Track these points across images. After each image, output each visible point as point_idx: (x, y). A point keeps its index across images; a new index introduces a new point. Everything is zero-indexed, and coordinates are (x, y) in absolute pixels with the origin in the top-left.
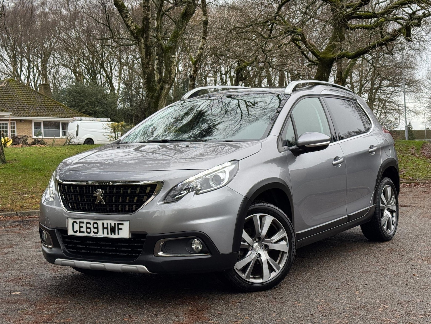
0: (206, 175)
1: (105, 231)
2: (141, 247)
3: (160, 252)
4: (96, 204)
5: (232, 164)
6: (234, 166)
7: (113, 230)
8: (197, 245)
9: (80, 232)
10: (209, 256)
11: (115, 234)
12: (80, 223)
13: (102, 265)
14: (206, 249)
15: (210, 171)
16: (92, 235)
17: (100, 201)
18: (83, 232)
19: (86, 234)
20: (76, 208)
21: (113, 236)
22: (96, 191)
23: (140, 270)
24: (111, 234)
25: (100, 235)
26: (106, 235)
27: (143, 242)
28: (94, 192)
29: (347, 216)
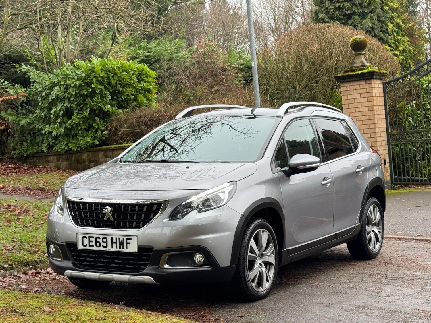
0: (208, 195)
1: (114, 245)
2: (148, 260)
3: (165, 264)
4: (105, 221)
5: (231, 185)
6: (232, 186)
7: (121, 244)
8: (199, 258)
9: (90, 246)
10: (210, 269)
11: (123, 248)
12: (90, 237)
13: (111, 277)
14: (207, 262)
15: (211, 191)
16: (101, 248)
17: (109, 218)
18: (93, 246)
19: (95, 248)
20: (85, 224)
21: (121, 250)
22: (105, 209)
23: (147, 281)
24: (120, 248)
25: (109, 248)
26: (114, 249)
27: (150, 256)
28: (104, 209)
29: (334, 234)
